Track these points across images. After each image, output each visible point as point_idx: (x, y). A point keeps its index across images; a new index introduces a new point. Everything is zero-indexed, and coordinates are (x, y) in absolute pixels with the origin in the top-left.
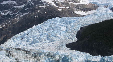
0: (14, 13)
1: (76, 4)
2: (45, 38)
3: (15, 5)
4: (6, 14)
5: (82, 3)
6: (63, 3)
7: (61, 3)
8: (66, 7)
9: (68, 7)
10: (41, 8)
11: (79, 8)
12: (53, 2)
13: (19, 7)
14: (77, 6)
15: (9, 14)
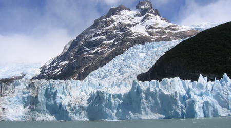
0: (103, 49)
1: (174, 32)
2: (116, 70)
3: (104, 40)
4: (94, 51)
5: (181, 30)
6: (158, 32)
7: (156, 32)
8: (161, 36)
9: (164, 36)
10: (130, 39)
11: (177, 37)
12: (146, 32)
13: (109, 42)
14: (176, 34)
15: (97, 51)
